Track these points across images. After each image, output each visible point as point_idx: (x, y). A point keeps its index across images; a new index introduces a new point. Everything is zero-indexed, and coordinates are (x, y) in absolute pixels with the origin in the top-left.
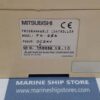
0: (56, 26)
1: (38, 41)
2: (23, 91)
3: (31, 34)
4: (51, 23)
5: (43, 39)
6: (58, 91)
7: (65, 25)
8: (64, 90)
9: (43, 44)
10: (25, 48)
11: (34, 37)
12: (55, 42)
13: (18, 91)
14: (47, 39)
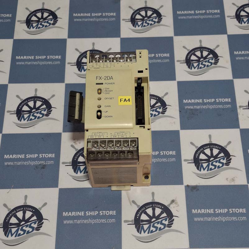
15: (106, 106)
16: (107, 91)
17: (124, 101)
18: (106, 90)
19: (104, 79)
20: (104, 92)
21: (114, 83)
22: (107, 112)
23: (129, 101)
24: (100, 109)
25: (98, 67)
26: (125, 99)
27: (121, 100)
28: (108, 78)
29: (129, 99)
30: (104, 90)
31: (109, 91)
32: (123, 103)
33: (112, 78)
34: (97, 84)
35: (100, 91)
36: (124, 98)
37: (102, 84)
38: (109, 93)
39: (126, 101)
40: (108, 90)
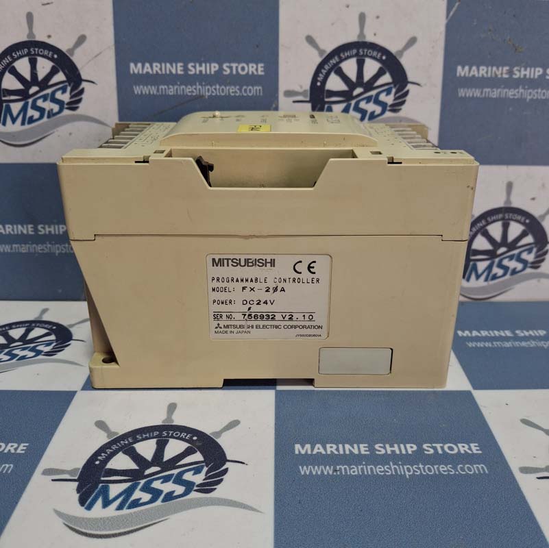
0: (284, 268)
1: (245, 302)
2: (316, 470)
3: (231, 285)
4: (273, 263)
5: (254, 296)
6: (407, 471)
7: (302, 268)
8: (421, 469)
9: (255, 308)
10: (217, 316)
11: (237, 294)
12: (281, 303)
13: (304, 470)
14: (264, 296)
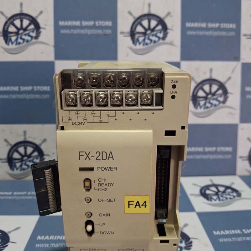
15: (101, 215)
16: (101, 185)
17: (136, 205)
18: (101, 183)
19: (95, 158)
20: (97, 187)
21: (115, 168)
22: (103, 225)
23: (145, 206)
24: (91, 219)
25: (81, 120)
26: (138, 202)
27: (130, 203)
28: (104, 157)
29: (145, 202)
30: (97, 182)
31: (106, 184)
32: (133, 210)
33: (111, 156)
34: (81, 169)
35: (88, 185)
36: (135, 199)
37: (92, 169)
38: (106, 190)
39: (139, 205)
40: (104, 183)
